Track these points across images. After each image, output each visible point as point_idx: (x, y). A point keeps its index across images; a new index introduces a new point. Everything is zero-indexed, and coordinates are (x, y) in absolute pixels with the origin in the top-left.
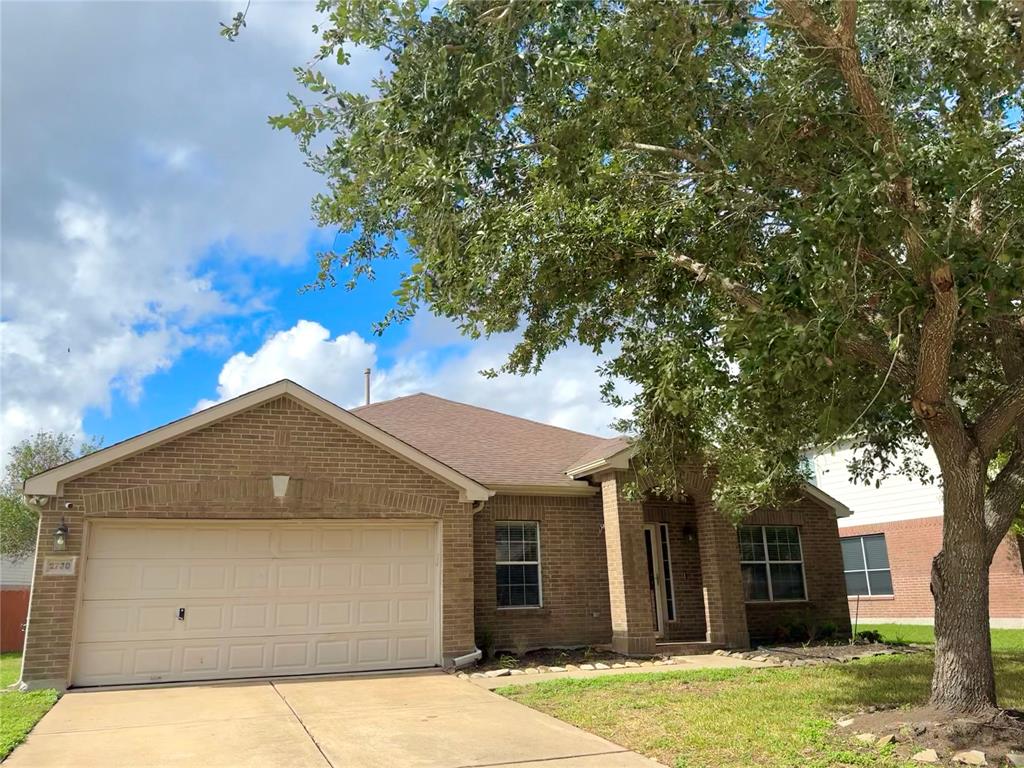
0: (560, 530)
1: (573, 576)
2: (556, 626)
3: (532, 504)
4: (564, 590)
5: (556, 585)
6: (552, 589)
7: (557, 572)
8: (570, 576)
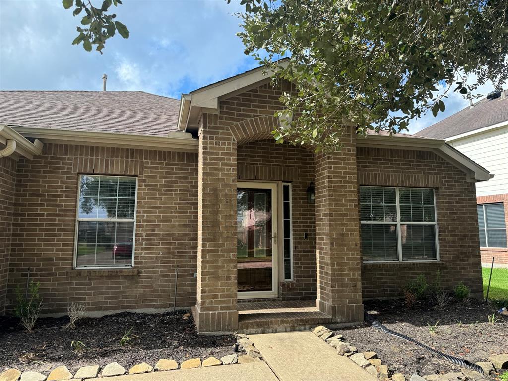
0: (162, 186)
1: (173, 234)
2: (146, 287)
3: (127, 157)
4: (160, 250)
5: (151, 244)
6: (145, 249)
7: (154, 230)
8: (168, 235)
